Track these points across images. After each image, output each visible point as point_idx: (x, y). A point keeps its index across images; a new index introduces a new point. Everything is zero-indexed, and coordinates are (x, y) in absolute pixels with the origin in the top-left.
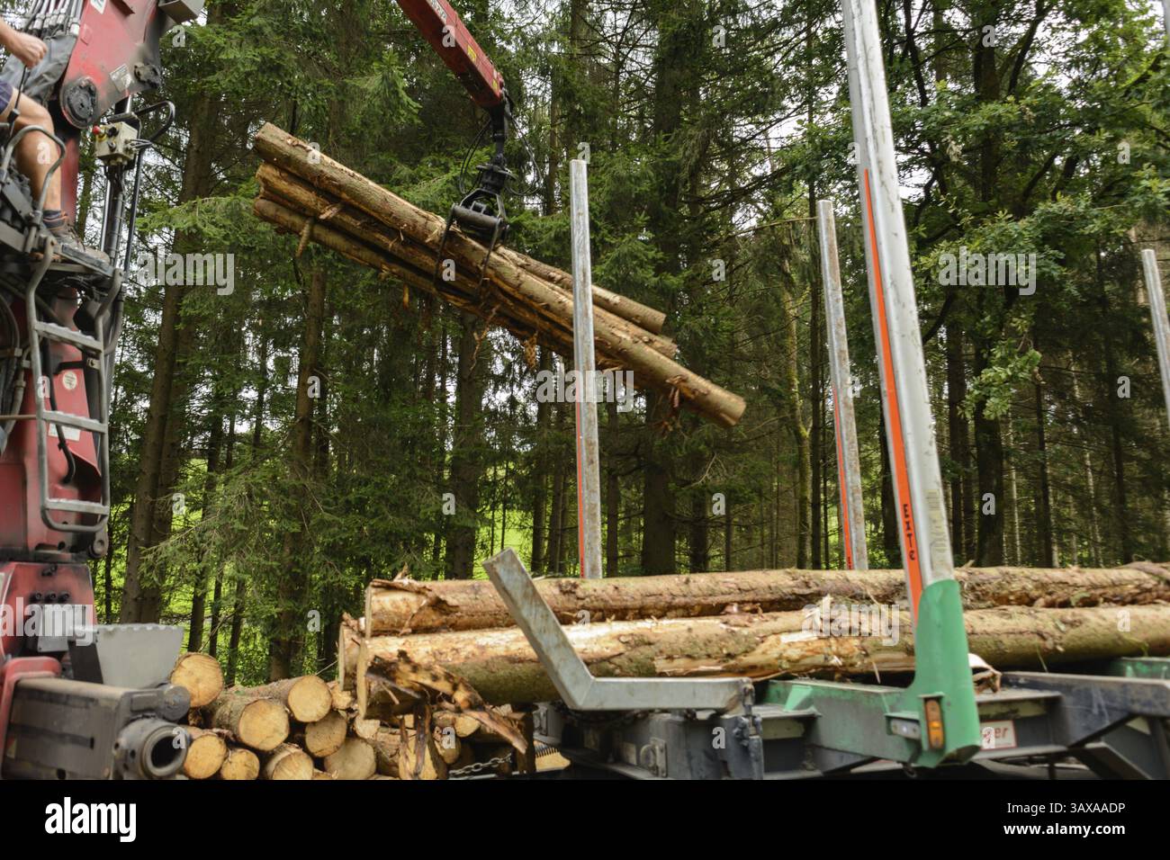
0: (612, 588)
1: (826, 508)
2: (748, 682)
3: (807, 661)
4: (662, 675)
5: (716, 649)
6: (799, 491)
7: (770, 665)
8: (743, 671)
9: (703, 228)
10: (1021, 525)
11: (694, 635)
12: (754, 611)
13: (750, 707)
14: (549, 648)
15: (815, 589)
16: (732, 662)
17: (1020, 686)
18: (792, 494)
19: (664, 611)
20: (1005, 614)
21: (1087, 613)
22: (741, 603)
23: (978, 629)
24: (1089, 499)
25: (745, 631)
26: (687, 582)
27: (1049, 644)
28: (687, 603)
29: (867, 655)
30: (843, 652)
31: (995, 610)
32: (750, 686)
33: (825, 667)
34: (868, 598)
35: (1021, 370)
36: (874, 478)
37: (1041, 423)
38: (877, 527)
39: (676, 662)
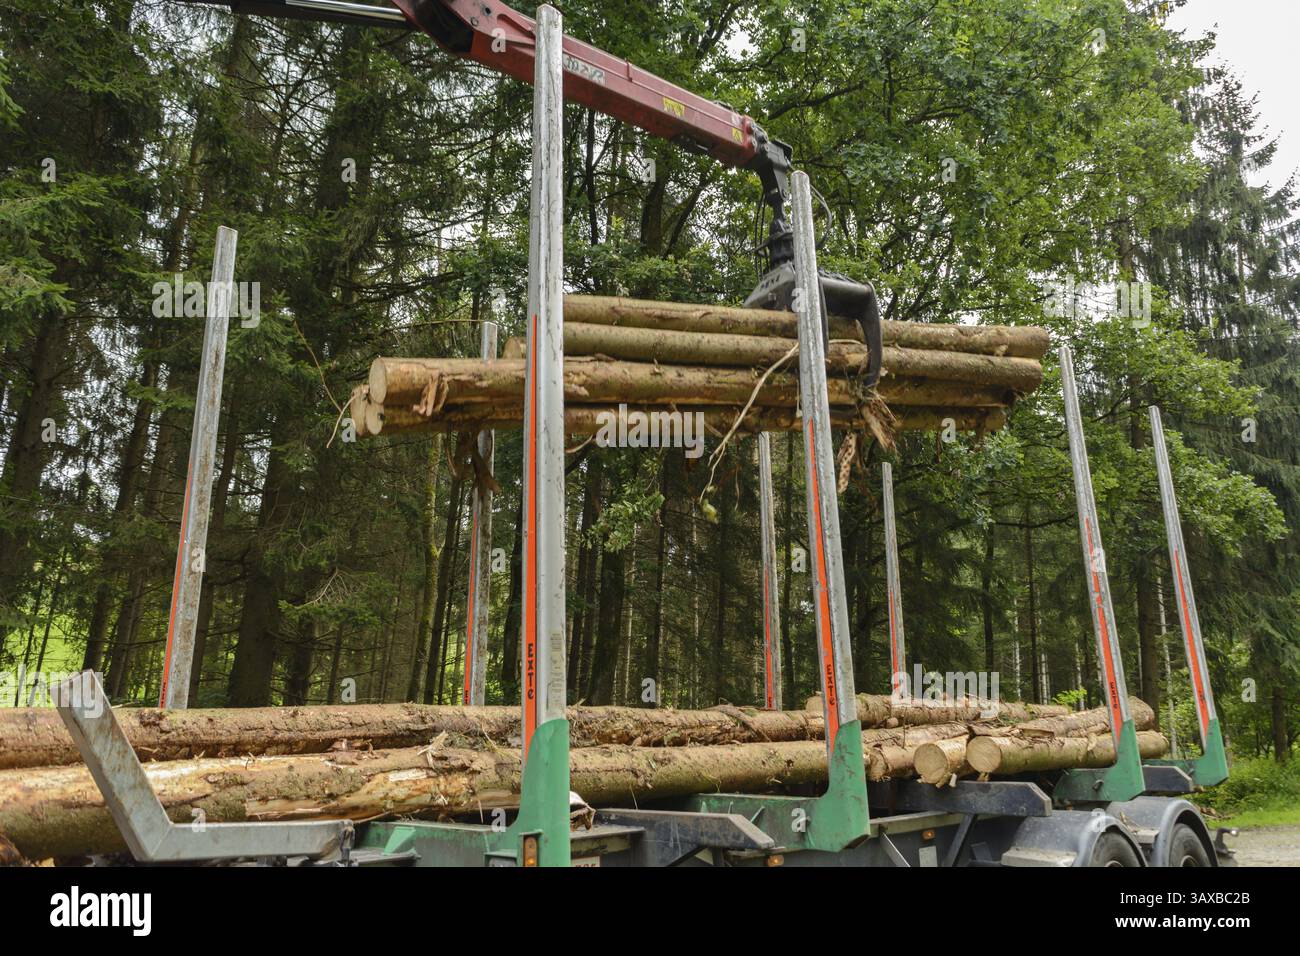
0: (205, 720)
1: (446, 635)
2: (349, 824)
3: (413, 801)
4: (253, 819)
5: (318, 789)
6: (420, 615)
7: (373, 806)
8: (343, 813)
9: (354, 318)
10: (632, 661)
11: (294, 773)
12: (364, 748)
13: (348, 851)
14: (121, 790)
15: (430, 724)
16: (333, 803)
17: (611, 822)
18: (412, 617)
19: (262, 748)
20: (605, 752)
21: (676, 752)
22: (352, 738)
23: (580, 767)
24: (693, 640)
25: (352, 770)
26: (295, 714)
27: (641, 781)
28: (290, 738)
29: (474, 794)
30: (451, 790)
31: (598, 748)
32: (351, 829)
33: (430, 806)
34: (482, 735)
35: (647, 508)
36: (500, 604)
37: (660, 564)
38: (496, 657)
39: (270, 804)
